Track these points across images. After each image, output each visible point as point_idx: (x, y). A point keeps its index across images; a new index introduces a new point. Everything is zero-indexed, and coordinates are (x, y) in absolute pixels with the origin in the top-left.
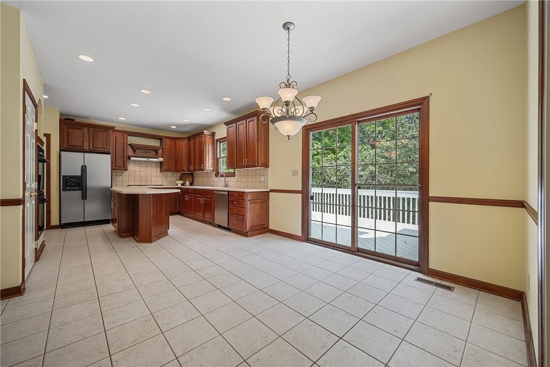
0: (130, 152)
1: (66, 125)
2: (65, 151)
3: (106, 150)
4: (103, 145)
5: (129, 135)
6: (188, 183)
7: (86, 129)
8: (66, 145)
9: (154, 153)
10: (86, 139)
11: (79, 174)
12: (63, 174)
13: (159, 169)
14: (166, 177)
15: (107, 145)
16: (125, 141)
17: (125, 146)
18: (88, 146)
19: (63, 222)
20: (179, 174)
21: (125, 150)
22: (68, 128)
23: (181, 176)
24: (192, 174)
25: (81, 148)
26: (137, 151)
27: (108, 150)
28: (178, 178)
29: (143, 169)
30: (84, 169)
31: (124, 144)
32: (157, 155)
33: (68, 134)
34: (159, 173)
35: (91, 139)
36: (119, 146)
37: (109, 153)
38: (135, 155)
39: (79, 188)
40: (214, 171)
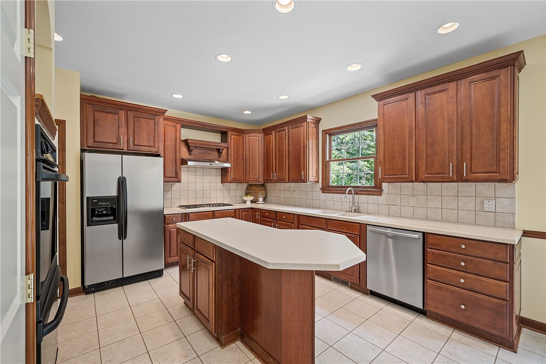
0: (184, 153)
1: (91, 106)
2: (90, 152)
3: (154, 150)
4: (149, 141)
5: (183, 126)
6: (261, 199)
7: (122, 113)
8: (91, 142)
9: (216, 154)
10: (123, 130)
11: (114, 193)
12: (87, 194)
13: (219, 178)
14: (229, 190)
15: (154, 141)
16: (178, 135)
17: (178, 144)
18: (126, 144)
19: (87, 284)
20: (245, 186)
21: (178, 150)
22: (95, 111)
23: (247, 189)
24: (263, 185)
25: (116, 146)
26: (195, 152)
27: (156, 150)
28: (244, 192)
29: (199, 179)
30: (122, 183)
31: (176, 140)
32: (219, 157)
33: (94, 121)
34: (220, 185)
35: (131, 130)
36: (170, 143)
37: (158, 156)
38: (191, 157)
39: (115, 219)
40: (318, 182)
